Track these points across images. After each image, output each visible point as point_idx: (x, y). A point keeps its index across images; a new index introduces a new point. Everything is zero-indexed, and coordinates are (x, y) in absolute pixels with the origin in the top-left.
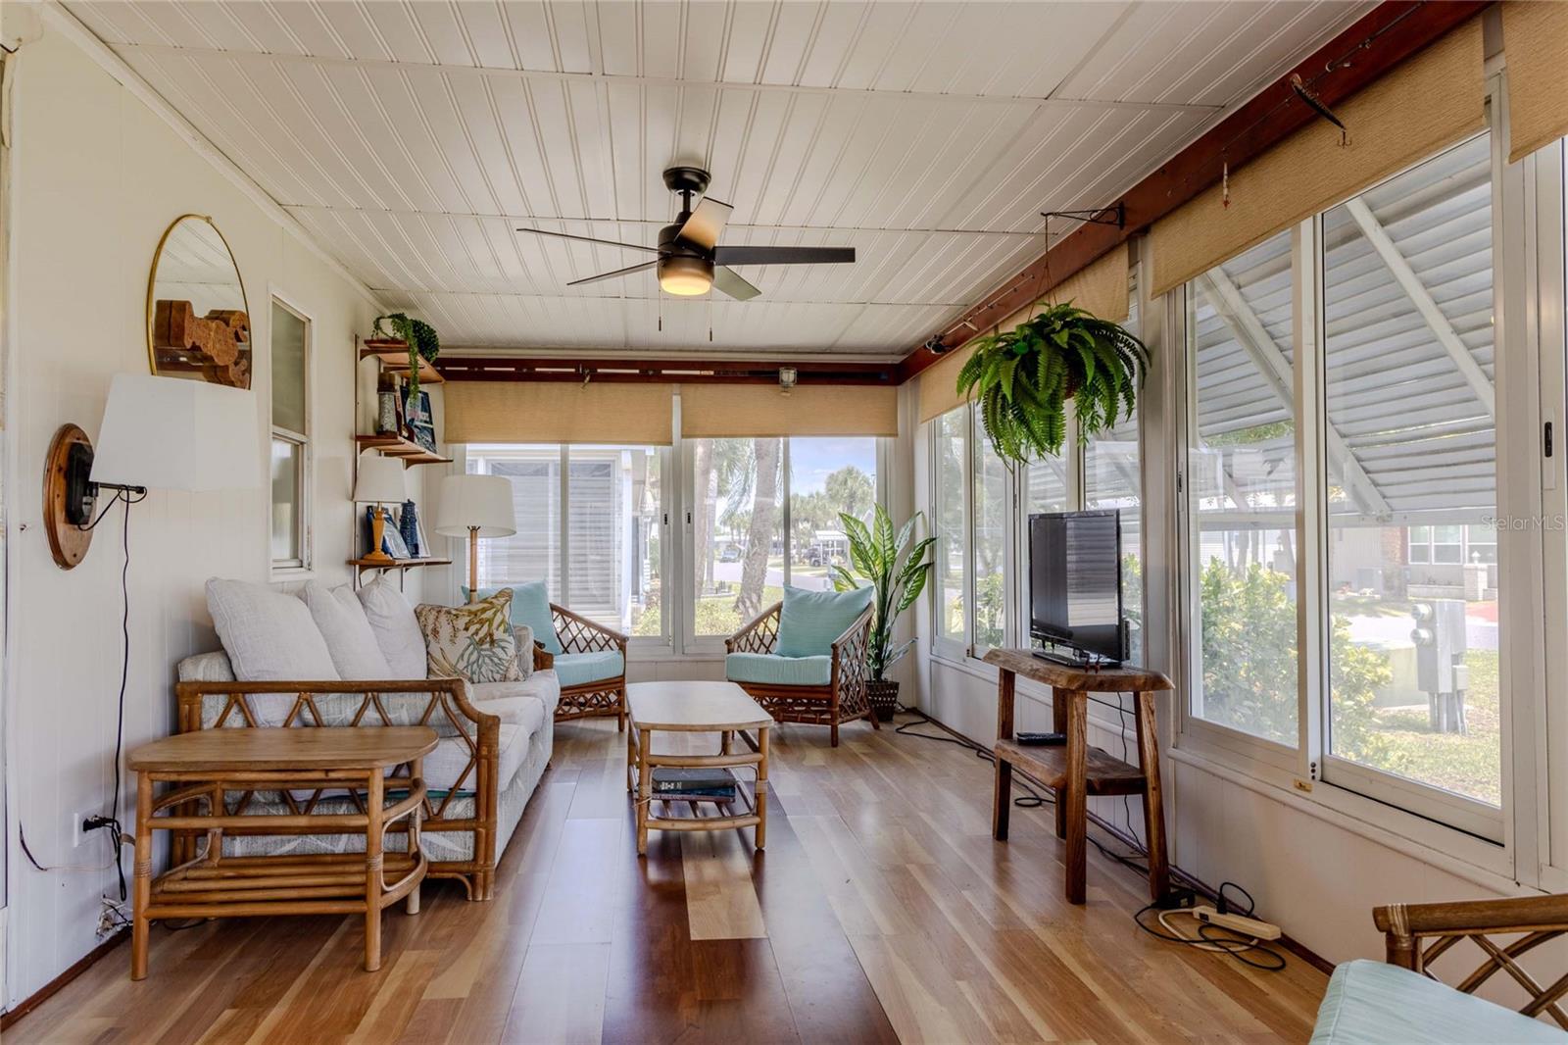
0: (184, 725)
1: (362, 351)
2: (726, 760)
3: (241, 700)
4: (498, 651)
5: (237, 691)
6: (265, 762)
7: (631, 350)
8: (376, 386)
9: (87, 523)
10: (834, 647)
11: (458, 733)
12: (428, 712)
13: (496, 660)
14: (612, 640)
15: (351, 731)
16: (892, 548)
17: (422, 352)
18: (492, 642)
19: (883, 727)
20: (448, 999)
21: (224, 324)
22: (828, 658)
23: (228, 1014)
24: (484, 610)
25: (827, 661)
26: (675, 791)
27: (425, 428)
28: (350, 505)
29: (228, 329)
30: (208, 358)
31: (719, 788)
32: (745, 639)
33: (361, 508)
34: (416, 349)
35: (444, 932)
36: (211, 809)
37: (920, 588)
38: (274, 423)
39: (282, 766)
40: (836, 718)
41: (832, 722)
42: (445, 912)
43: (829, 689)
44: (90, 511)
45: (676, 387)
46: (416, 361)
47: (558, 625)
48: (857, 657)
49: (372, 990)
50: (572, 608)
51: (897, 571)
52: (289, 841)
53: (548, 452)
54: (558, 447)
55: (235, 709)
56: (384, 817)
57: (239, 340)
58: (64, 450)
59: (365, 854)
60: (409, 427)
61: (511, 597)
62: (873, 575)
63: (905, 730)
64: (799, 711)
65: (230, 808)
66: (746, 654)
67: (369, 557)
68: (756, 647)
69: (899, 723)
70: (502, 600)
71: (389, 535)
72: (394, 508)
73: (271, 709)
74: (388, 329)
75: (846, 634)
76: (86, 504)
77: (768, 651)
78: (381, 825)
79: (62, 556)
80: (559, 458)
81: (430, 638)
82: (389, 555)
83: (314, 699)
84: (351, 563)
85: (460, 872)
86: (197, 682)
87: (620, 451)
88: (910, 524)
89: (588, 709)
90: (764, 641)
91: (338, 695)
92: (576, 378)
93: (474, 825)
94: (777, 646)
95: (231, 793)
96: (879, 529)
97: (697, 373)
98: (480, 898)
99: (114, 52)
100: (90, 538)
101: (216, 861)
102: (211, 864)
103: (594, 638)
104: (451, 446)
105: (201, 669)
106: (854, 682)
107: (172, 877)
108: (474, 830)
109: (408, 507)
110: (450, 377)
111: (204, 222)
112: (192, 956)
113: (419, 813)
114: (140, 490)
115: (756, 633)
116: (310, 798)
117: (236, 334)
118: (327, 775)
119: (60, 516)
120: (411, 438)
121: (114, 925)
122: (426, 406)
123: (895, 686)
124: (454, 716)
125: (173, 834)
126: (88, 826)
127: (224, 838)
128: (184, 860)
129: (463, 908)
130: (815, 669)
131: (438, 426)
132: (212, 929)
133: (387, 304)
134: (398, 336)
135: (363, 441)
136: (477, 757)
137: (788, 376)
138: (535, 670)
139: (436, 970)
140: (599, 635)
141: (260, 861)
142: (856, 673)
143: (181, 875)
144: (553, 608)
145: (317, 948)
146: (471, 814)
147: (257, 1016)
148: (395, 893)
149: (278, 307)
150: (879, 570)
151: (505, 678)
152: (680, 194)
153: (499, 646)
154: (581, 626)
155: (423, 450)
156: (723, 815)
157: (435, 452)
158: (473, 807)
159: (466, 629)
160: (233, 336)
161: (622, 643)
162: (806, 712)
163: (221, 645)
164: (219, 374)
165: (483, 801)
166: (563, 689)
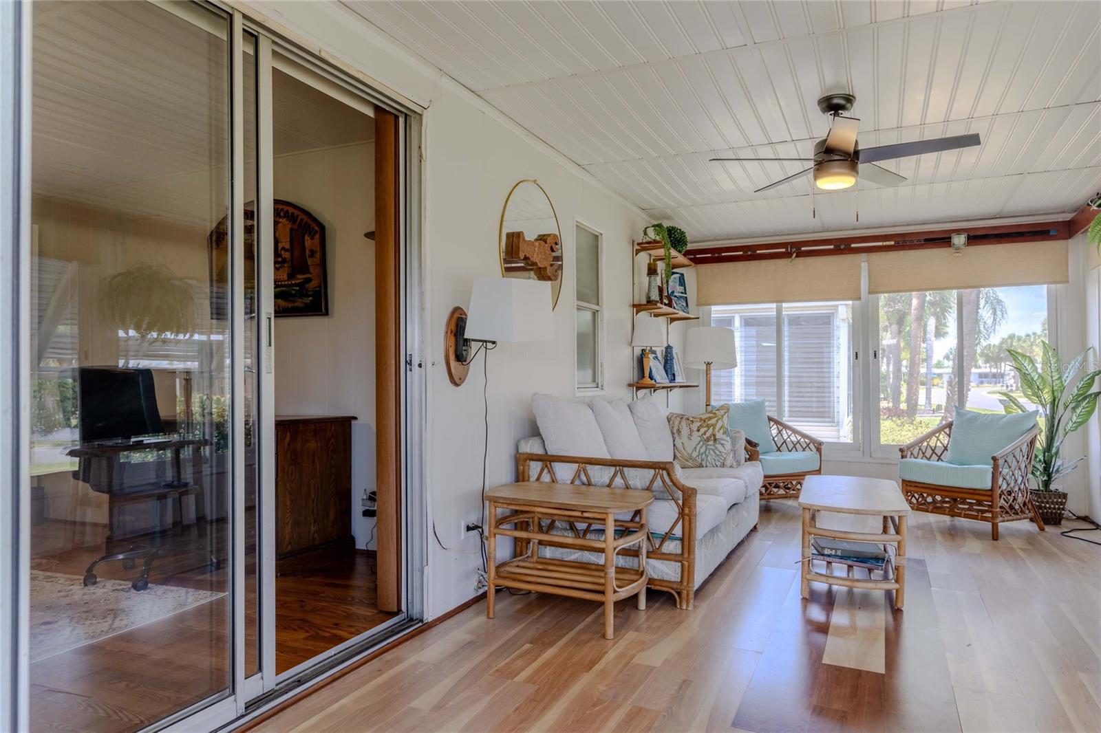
0: (521, 478)
1: (637, 250)
2: (885, 537)
3: (549, 465)
4: (719, 446)
5: (548, 460)
6: (550, 502)
7: (828, 231)
8: (647, 272)
9: (465, 361)
10: (994, 459)
11: (671, 498)
12: (652, 481)
13: (718, 453)
14: (811, 444)
15: (607, 489)
16: (1060, 378)
17: (675, 247)
18: (715, 440)
19: (1047, 528)
20: (646, 666)
21: (543, 243)
22: (989, 468)
23: (527, 646)
24: (710, 418)
25: (987, 470)
26: (836, 556)
27: (681, 297)
28: (630, 348)
29: (546, 245)
30: (534, 264)
31: (872, 558)
32: (918, 448)
33: (638, 351)
34: (669, 246)
35: (657, 624)
36: (532, 528)
37: (1090, 413)
38: (578, 299)
39: (558, 506)
40: (997, 517)
41: (993, 520)
42: (661, 612)
43: (990, 493)
44: (467, 354)
45: (863, 256)
46: (670, 254)
47: (774, 432)
48: (1020, 469)
49: (605, 650)
50: (785, 419)
51: (1066, 397)
52: (574, 553)
53: (768, 309)
54: (774, 305)
55: (546, 471)
56: (616, 544)
57: (552, 250)
58: (454, 321)
59: (604, 566)
60: (669, 298)
61: (728, 410)
62: (1041, 401)
63: (1070, 534)
64: (963, 509)
65: (544, 528)
66: (919, 460)
67: (641, 381)
68: (928, 455)
69: (1066, 527)
70: (722, 412)
71: (655, 366)
72: (660, 351)
73: (565, 472)
74: (652, 235)
75: (1008, 448)
76: (465, 350)
77: (939, 459)
78: (612, 550)
79: (454, 379)
80: (775, 313)
81: (676, 435)
82: (653, 381)
83: (587, 468)
84: (630, 385)
85: (673, 589)
86: (527, 453)
87: (837, 306)
88: (1080, 358)
89: (792, 492)
90: (936, 451)
91: (601, 466)
92: (787, 255)
93: (680, 559)
94: (947, 456)
95: (544, 520)
96: (1046, 362)
97: (880, 244)
98: (684, 607)
99: (479, 96)
100: (468, 370)
101: (535, 558)
102: (532, 560)
103: (798, 442)
104: (701, 308)
105: (529, 445)
106: (1017, 489)
107: (511, 564)
108: (680, 561)
109: (669, 349)
110: (697, 261)
111: (532, 183)
112: (518, 611)
113: (645, 546)
114: (494, 343)
115: (928, 444)
116: (585, 528)
117: (551, 248)
118: (582, 514)
119: (452, 357)
120: (670, 305)
121: (483, 586)
122: (682, 282)
123: (1065, 496)
124: (668, 486)
125: (516, 540)
126: (469, 529)
127: (540, 546)
128: (521, 555)
129: (673, 612)
130: (978, 477)
131: (692, 295)
132: (533, 597)
133: (652, 216)
134: (658, 238)
135: (638, 308)
136: (682, 514)
137: (959, 240)
138: (746, 461)
139: (643, 646)
140: (802, 440)
141: (557, 562)
142: (1019, 482)
143: (516, 564)
144: (770, 419)
145: (582, 619)
146: (679, 551)
147: (541, 651)
148: (624, 593)
149: (580, 228)
150: (1047, 397)
151: (723, 465)
152: (831, 115)
153: (720, 443)
154: (790, 433)
155: (677, 312)
156: (871, 578)
157: (688, 313)
158: (680, 547)
159: (698, 430)
160: (549, 249)
161: (819, 446)
162: (968, 509)
163: (540, 433)
164: (542, 272)
165: (686, 544)
166: (766, 477)
